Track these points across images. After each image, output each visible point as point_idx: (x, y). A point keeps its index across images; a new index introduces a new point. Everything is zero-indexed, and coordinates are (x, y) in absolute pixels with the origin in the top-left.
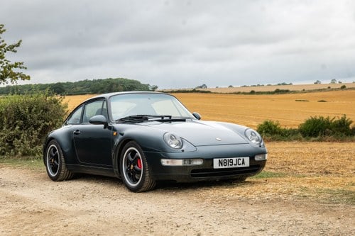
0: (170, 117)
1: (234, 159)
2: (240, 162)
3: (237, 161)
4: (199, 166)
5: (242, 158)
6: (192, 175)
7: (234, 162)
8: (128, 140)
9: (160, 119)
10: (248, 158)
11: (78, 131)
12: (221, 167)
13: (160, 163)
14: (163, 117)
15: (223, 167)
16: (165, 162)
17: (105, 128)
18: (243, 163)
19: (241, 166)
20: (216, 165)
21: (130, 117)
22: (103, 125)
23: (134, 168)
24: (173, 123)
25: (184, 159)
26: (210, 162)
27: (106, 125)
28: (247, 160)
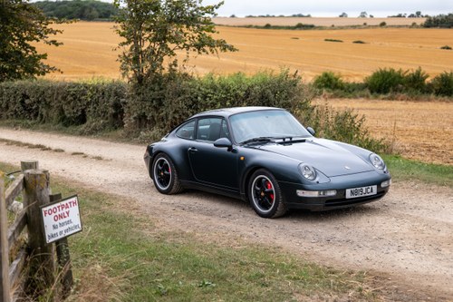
0: (291, 138)
1: (364, 188)
3: (367, 190)
5: (370, 187)
7: (364, 191)
9: (282, 141)
10: (376, 186)
11: (193, 148)
12: (352, 197)
13: (296, 194)
14: (284, 139)
15: (355, 196)
16: (300, 193)
17: (229, 150)
18: (372, 191)
19: (369, 194)
20: (348, 195)
22: (226, 148)
24: (294, 144)
25: (320, 191)
26: (343, 192)
27: (230, 148)
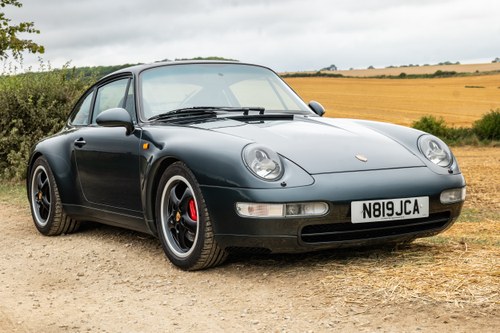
0: (262, 111)
1: (397, 202)
2: (410, 207)
3: (403, 206)
4: (319, 218)
5: (412, 200)
6: (305, 239)
7: (397, 208)
8: (171, 160)
9: (241, 114)
10: (427, 198)
11: (81, 139)
12: (368, 220)
13: (234, 211)
14: (246, 112)
15: (373, 219)
16: (244, 210)
17: (128, 133)
18: (416, 209)
19: (412, 216)
20: (357, 214)
21: (179, 112)
22: (123, 130)
23: (182, 219)
25: (287, 203)
26: (344, 209)
27: (131, 129)
28: (424, 203)
